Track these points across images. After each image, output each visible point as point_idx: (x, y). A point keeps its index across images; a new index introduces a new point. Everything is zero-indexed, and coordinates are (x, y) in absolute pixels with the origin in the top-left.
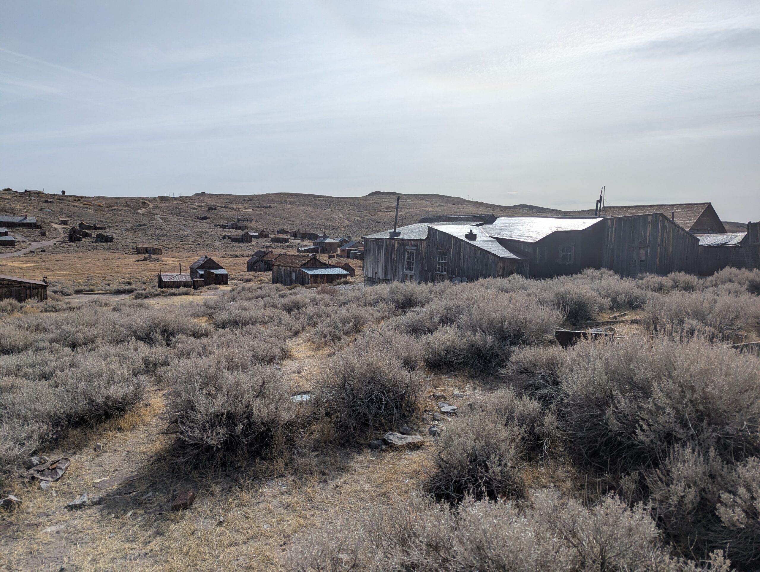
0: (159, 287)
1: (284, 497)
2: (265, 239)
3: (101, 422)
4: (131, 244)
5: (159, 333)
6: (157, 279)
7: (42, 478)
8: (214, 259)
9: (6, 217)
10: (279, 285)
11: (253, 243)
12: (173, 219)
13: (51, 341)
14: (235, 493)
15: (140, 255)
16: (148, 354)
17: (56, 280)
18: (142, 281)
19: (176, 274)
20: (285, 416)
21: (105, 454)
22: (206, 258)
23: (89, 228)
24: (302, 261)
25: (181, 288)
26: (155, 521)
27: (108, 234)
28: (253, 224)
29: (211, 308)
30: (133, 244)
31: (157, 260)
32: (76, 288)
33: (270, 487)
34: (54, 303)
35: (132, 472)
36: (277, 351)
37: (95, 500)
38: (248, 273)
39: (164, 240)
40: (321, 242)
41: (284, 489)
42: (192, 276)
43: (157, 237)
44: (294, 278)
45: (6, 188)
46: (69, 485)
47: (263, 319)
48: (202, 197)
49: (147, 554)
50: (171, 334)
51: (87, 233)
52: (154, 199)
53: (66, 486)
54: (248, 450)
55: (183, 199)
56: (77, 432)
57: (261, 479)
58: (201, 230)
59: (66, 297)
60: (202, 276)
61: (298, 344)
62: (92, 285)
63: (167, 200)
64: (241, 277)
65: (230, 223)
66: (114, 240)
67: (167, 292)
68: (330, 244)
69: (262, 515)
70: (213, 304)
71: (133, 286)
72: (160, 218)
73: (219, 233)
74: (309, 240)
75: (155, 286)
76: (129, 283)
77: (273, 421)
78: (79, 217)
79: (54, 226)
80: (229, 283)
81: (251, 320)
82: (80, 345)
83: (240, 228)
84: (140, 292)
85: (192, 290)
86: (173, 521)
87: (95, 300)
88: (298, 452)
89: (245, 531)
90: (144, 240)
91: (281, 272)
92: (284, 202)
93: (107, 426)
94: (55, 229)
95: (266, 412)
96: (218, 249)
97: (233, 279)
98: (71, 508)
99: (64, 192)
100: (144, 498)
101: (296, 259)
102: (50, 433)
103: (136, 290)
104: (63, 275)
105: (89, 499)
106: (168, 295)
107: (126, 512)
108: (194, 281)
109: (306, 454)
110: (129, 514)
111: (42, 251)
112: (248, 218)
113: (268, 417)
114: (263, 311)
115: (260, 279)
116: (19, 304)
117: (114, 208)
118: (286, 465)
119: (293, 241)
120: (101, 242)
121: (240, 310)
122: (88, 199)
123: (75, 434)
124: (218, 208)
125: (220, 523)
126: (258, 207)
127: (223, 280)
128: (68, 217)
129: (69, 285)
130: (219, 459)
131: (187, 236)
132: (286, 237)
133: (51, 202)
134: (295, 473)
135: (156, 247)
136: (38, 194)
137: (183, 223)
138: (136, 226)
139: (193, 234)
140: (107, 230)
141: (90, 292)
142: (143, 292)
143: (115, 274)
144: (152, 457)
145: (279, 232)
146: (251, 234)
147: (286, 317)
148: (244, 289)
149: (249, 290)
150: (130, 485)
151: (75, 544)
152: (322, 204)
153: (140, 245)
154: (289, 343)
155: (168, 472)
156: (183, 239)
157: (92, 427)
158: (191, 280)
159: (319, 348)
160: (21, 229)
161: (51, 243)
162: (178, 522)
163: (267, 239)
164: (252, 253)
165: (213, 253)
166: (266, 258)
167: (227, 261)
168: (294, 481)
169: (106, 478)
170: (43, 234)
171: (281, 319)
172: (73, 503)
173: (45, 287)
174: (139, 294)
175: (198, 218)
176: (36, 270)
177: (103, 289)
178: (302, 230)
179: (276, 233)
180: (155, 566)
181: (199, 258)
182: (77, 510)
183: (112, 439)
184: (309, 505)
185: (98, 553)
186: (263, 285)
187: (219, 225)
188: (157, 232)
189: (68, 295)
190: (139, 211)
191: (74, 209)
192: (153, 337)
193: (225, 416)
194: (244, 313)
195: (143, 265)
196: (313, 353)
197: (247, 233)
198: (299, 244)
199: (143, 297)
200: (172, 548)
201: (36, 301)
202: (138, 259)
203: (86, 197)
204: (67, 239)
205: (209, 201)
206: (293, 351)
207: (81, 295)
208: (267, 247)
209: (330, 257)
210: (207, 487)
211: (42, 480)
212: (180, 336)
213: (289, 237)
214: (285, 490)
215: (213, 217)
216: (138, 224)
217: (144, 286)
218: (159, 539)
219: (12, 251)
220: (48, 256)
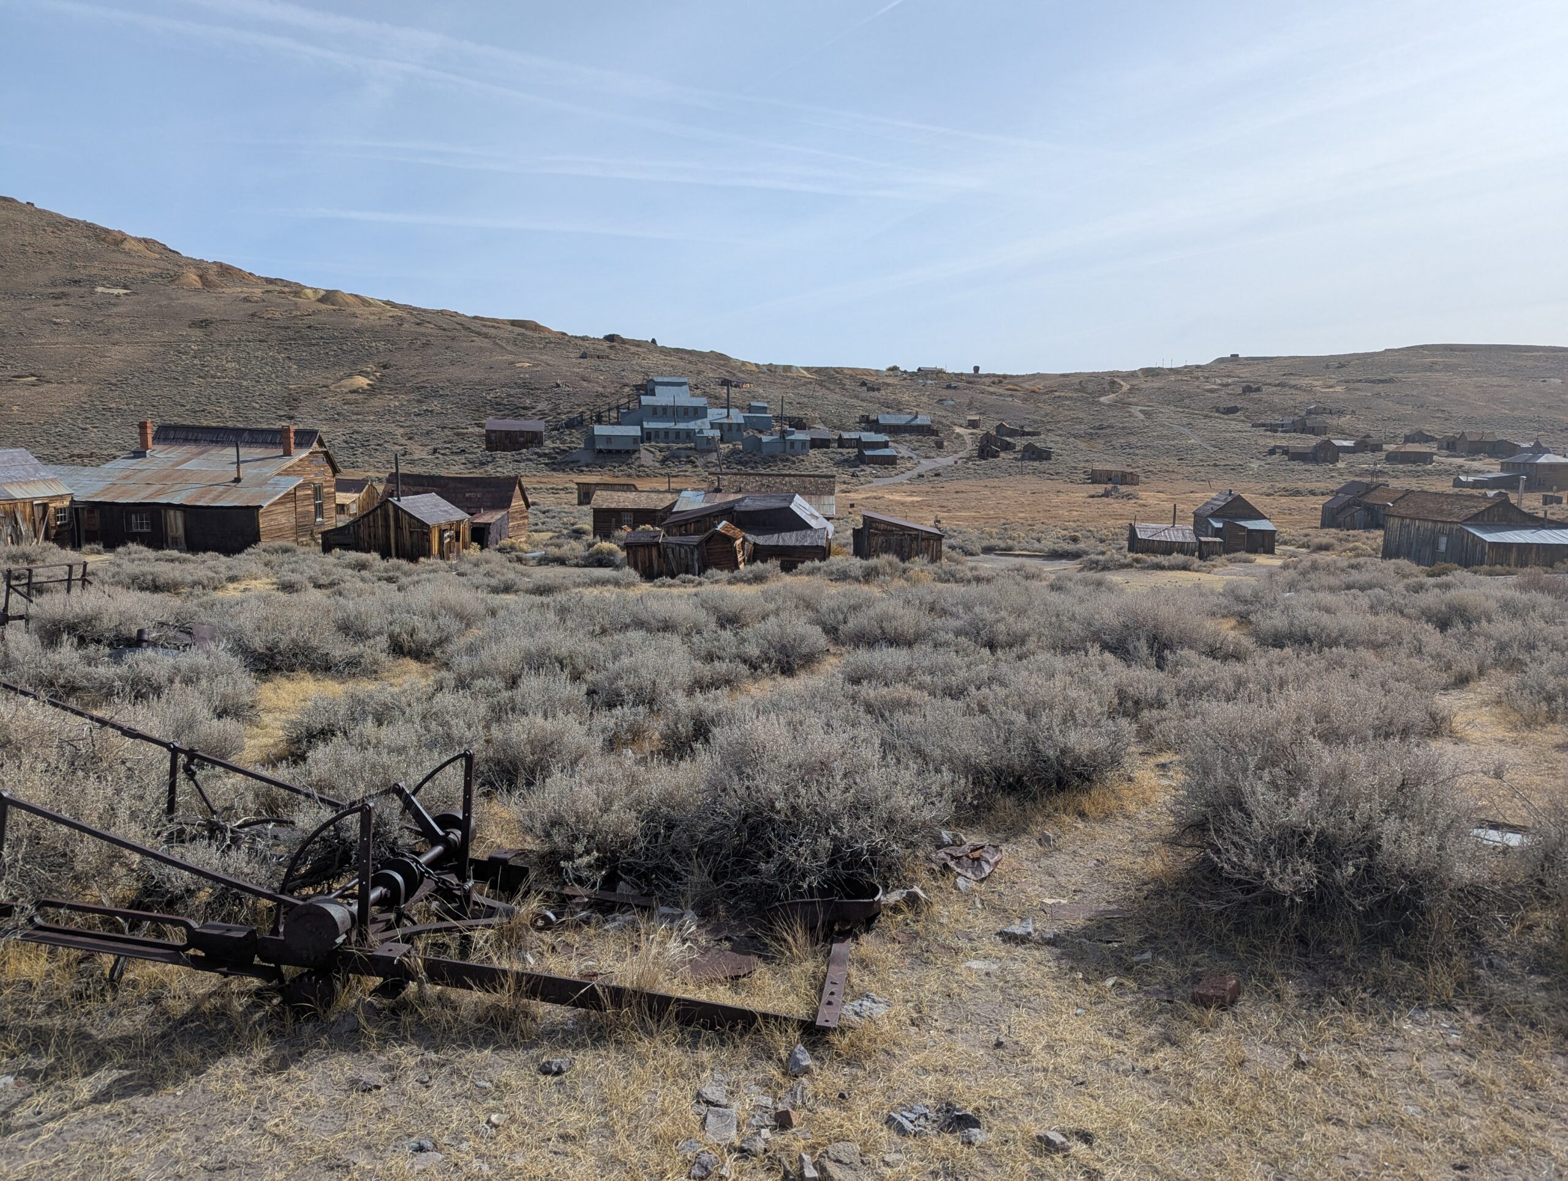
0: (1130, 550)
1: (1457, 1059)
2: (1370, 454)
3: (1050, 793)
4: (1083, 464)
5: (1143, 641)
6: (1127, 534)
7: (959, 870)
8: (1246, 496)
9: (887, 416)
10: (1403, 563)
11: (1340, 465)
12: (1166, 414)
13: (958, 633)
14: (1333, 1012)
15: (1096, 485)
16: (1125, 681)
17: (954, 527)
18: (1098, 536)
19: (1165, 526)
20: (1463, 872)
21: (1057, 854)
22: (1230, 494)
23: (1013, 433)
24: (1467, 507)
25: (1175, 554)
26: (1160, 1012)
27: (1043, 445)
28: (1344, 421)
29: (1245, 602)
30: (1086, 465)
31: (1129, 496)
32: (985, 543)
33: (1417, 1023)
34: (954, 567)
35: (1108, 902)
36: (1417, 715)
37: (1047, 936)
38: (1322, 532)
39: (1145, 456)
40: (1524, 464)
41: (1455, 1038)
42: (1197, 532)
43: (1131, 451)
44: (1443, 547)
45: (891, 365)
46: (1000, 895)
47: (1373, 637)
48: (1230, 366)
49: (1147, 1072)
50: (1165, 646)
51: (1009, 443)
52: (1133, 374)
53: (996, 895)
54: (1361, 927)
55: (1191, 372)
56: (1010, 802)
57: (1393, 999)
58: (1222, 435)
59: (969, 558)
60: (1217, 532)
61: (1467, 707)
62: (1010, 538)
63: (1158, 375)
64: (1305, 539)
65: (1288, 420)
66: (1054, 457)
67: (1145, 562)
68: (1552, 466)
69: (1400, 1080)
70: (1250, 592)
71: (1082, 546)
72: (1141, 411)
73: (1261, 442)
74: (1490, 457)
75: (1121, 548)
76: (1075, 540)
77: (1429, 875)
78: (998, 413)
79: (958, 430)
80: (1276, 551)
81: (1342, 636)
82: (1002, 647)
83: (1313, 431)
84: (1094, 557)
85: (1196, 562)
86: (1198, 1024)
87: (1018, 566)
88: (1491, 965)
89: (1362, 1102)
90: (1106, 457)
91: (1409, 533)
92: (1431, 368)
93: (1060, 803)
94: (959, 436)
95: (1414, 851)
96: (1257, 477)
97: (1285, 543)
98: (1009, 938)
99: (976, 369)
100: (1135, 959)
101: (1452, 503)
102: (970, 795)
103: (1086, 553)
104: (966, 519)
105: (1036, 930)
106: (1148, 568)
107: (1104, 976)
108: (1200, 541)
109: (1512, 975)
110: (1110, 982)
111: (937, 475)
112: (1333, 406)
113: (1417, 862)
114: (1371, 618)
115: (1351, 545)
116: (902, 565)
117: (1057, 394)
118: (1460, 985)
119: (1444, 460)
120: (1030, 459)
121: (1316, 612)
122: (1016, 380)
123: (1007, 804)
124: (1264, 388)
125: (1300, 1065)
126: (1360, 381)
127: (1264, 543)
128: (980, 414)
129: (974, 537)
130: (1293, 927)
131: (1192, 448)
132: (1428, 450)
133: (955, 387)
134: (1484, 1010)
135: (1129, 470)
136: (938, 373)
137: (1185, 421)
138: (1094, 428)
139: (1205, 445)
140: (1042, 436)
141: (1007, 551)
142: (1100, 557)
143: (1051, 521)
144: (1146, 884)
145: (1408, 439)
146: (1337, 443)
147: (1432, 637)
148: (1314, 567)
149: (1328, 569)
150: (1107, 926)
151: (1017, 1006)
152: (1536, 366)
153: (1098, 467)
154: (1445, 702)
155: (1181, 922)
156: (1182, 455)
157: (1034, 799)
158: (1195, 540)
159: (1530, 723)
160: (908, 437)
161: (949, 460)
162: (1208, 1031)
163: (1377, 454)
164: (1335, 487)
165: (1245, 485)
166: (1371, 499)
167: (1275, 503)
168: (1480, 1027)
169: (1064, 902)
170: (940, 445)
171: (1419, 641)
172: (1009, 930)
173: (939, 538)
174: (1092, 562)
175: (1218, 411)
176: (925, 508)
177: (1029, 547)
178: (1473, 433)
179: (1399, 440)
180: (1166, 1102)
181: (1214, 495)
182: (1017, 944)
183: (1069, 830)
184: (1528, 1099)
185: (1057, 1037)
186: (1362, 560)
187: (1264, 425)
188: (1133, 439)
189: (972, 554)
190: (1102, 399)
191: (990, 400)
192: (1131, 648)
193: (1313, 838)
194: (1325, 619)
195: (1100, 506)
196: (1515, 735)
197: (1328, 442)
198: (1460, 467)
199: (1100, 567)
200: (1198, 1080)
201: (926, 562)
202: (1092, 493)
203: (1012, 377)
204: (975, 453)
205: (1245, 373)
206: (1458, 722)
207: (992, 556)
208: (1374, 473)
209: (1547, 501)
210: (1269, 980)
211: (959, 874)
212: (1185, 652)
213: (1434, 450)
214: (1458, 1043)
215: (1250, 406)
216: (1097, 425)
217: (1101, 547)
218: (1167, 1051)
219: (893, 473)
220: (945, 484)
